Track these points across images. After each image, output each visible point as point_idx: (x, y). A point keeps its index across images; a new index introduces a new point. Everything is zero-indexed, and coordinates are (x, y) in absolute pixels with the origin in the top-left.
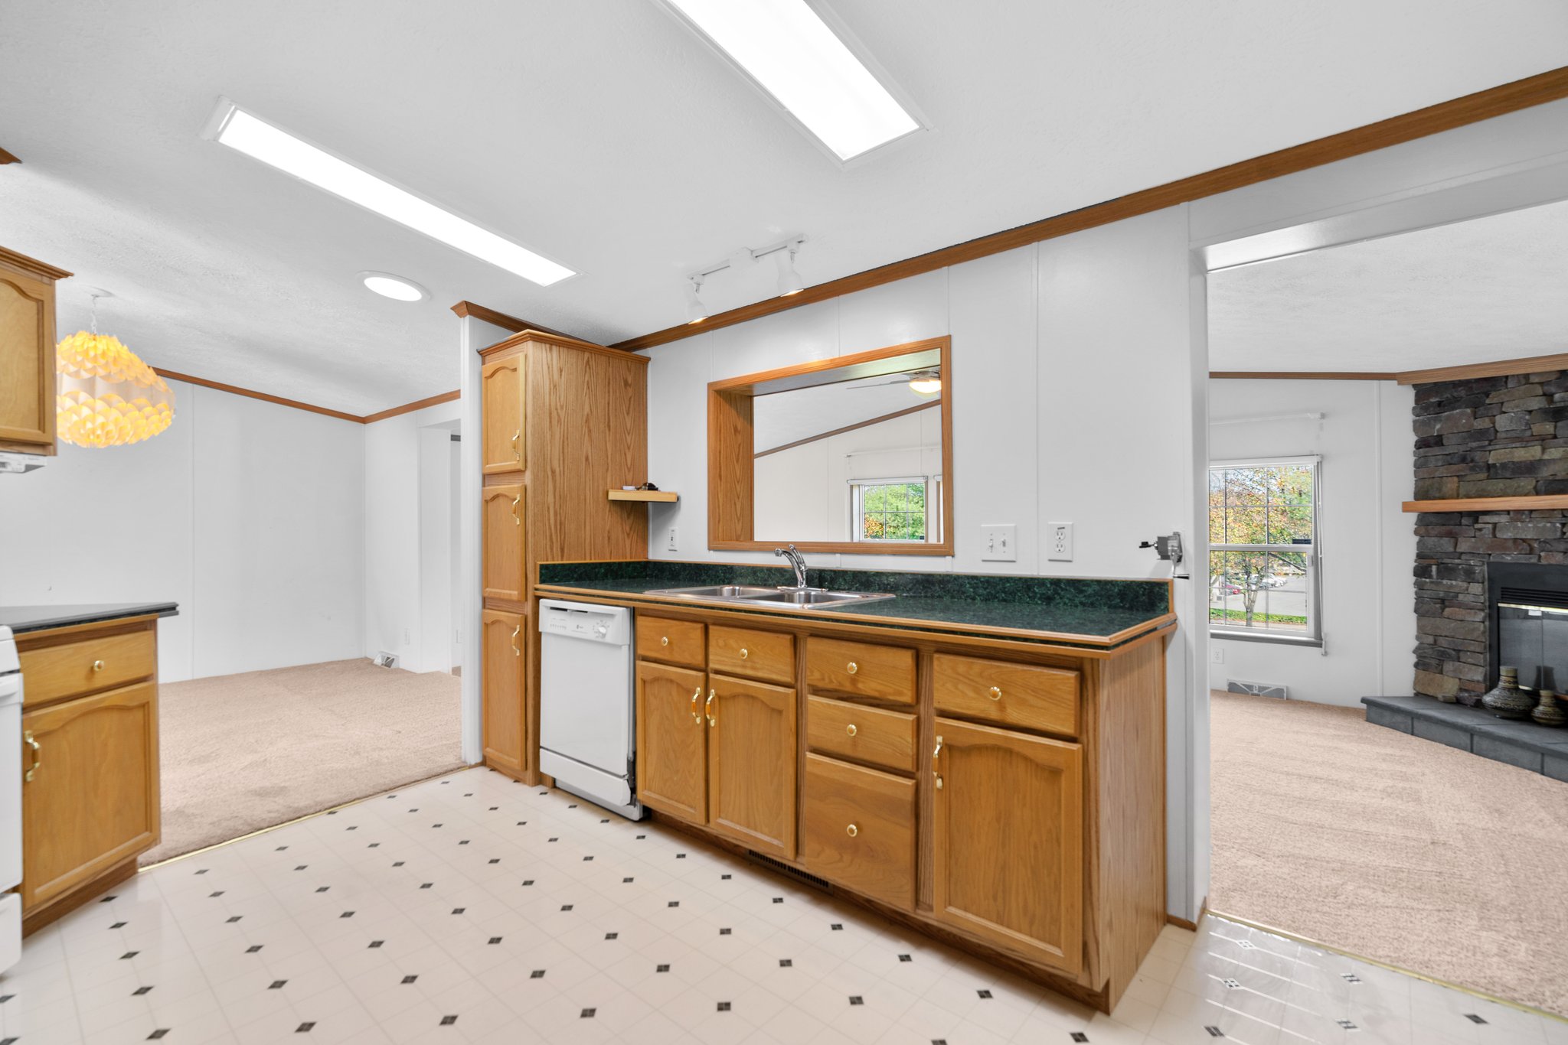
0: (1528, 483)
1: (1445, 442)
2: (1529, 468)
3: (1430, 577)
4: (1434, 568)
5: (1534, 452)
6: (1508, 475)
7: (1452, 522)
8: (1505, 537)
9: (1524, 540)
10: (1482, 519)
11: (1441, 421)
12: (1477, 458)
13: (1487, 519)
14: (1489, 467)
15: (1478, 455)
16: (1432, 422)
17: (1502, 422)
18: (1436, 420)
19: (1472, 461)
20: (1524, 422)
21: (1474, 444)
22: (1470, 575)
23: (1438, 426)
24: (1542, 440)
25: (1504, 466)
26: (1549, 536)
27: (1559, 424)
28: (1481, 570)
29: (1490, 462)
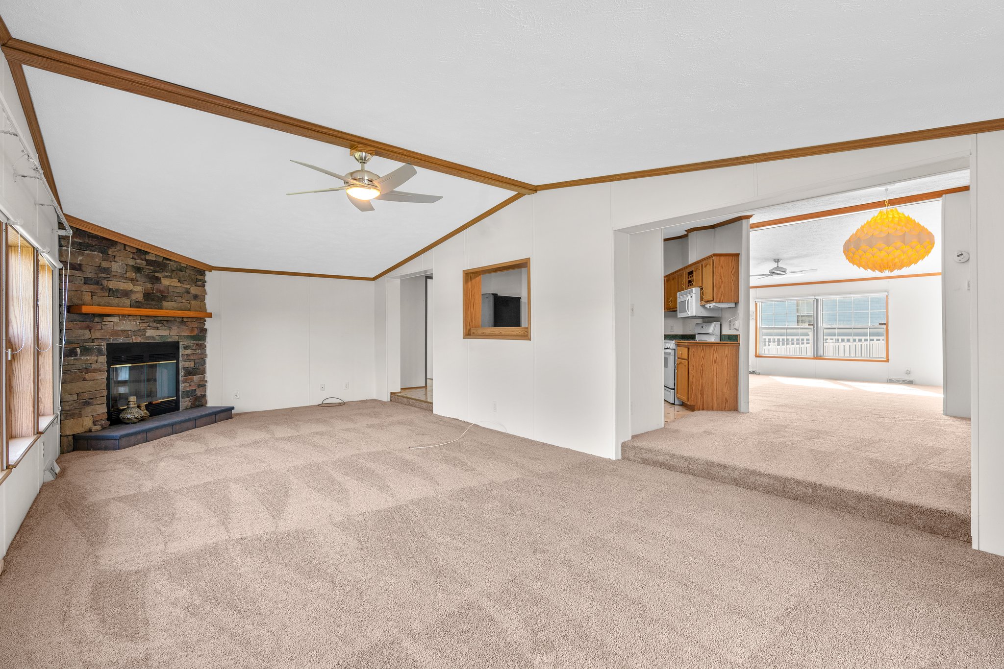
0: (127, 301)
1: (84, 269)
2: (126, 294)
3: (76, 355)
4: (78, 350)
5: (129, 286)
6: (119, 296)
7: (88, 320)
8: (119, 329)
9: (125, 330)
10: (105, 319)
11: (83, 255)
12: (103, 283)
13: (109, 319)
14: (110, 290)
15: (105, 282)
16: (77, 254)
17: (116, 267)
18: (79, 254)
19: (102, 285)
20: (125, 269)
21: (103, 275)
22: (100, 352)
23: (80, 258)
24: (132, 280)
25: (117, 290)
26: (136, 328)
27: (138, 275)
28: (104, 348)
29: (111, 287)
